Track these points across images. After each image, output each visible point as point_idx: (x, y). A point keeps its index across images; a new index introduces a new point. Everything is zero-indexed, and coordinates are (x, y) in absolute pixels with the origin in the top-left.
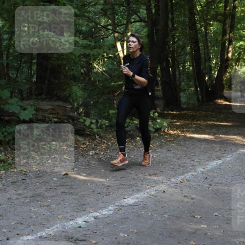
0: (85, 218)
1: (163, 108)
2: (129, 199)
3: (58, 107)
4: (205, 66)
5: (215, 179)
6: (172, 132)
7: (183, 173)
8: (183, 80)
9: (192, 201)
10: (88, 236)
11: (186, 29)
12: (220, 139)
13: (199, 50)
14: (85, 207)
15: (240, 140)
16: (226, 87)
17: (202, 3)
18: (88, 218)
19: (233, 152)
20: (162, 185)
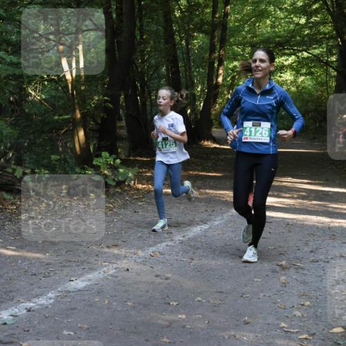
0: (13, 310)
1: (129, 152)
2: (77, 281)
5: (198, 251)
6: (140, 186)
7: (155, 243)
9: (167, 282)
10: (16, 336)
11: (159, 42)
12: (206, 196)
13: (178, 72)
14: (11, 294)
16: (215, 123)
17: (182, 7)
18: (16, 310)
19: (224, 213)
20: (125, 261)
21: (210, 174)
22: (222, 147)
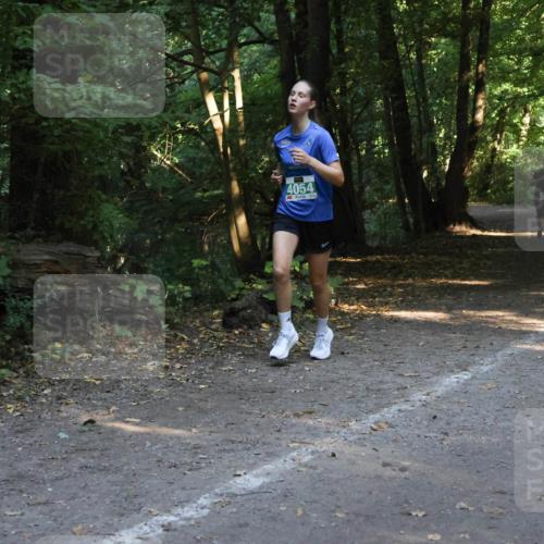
0: (141, 528)
2: (247, 477)
3: (66, 256)
4: (421, 145)
5: (456, 419)
6: (346, 307)
7: (378, 407)
8: (369, 181)
9: (403, 475)
11: (371, 56)
12: (464, 321)
13: (404, 107)
14: (140, 500)
15: (511, 321)
16: (472, 192)
18: (146, 528)
19: (497, 351)
20: (328, 440)
21: (467, 282)
22: (486, 233)
